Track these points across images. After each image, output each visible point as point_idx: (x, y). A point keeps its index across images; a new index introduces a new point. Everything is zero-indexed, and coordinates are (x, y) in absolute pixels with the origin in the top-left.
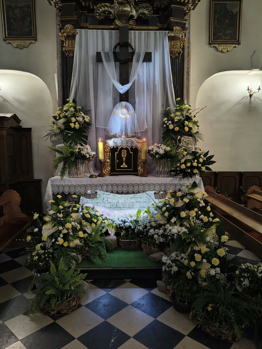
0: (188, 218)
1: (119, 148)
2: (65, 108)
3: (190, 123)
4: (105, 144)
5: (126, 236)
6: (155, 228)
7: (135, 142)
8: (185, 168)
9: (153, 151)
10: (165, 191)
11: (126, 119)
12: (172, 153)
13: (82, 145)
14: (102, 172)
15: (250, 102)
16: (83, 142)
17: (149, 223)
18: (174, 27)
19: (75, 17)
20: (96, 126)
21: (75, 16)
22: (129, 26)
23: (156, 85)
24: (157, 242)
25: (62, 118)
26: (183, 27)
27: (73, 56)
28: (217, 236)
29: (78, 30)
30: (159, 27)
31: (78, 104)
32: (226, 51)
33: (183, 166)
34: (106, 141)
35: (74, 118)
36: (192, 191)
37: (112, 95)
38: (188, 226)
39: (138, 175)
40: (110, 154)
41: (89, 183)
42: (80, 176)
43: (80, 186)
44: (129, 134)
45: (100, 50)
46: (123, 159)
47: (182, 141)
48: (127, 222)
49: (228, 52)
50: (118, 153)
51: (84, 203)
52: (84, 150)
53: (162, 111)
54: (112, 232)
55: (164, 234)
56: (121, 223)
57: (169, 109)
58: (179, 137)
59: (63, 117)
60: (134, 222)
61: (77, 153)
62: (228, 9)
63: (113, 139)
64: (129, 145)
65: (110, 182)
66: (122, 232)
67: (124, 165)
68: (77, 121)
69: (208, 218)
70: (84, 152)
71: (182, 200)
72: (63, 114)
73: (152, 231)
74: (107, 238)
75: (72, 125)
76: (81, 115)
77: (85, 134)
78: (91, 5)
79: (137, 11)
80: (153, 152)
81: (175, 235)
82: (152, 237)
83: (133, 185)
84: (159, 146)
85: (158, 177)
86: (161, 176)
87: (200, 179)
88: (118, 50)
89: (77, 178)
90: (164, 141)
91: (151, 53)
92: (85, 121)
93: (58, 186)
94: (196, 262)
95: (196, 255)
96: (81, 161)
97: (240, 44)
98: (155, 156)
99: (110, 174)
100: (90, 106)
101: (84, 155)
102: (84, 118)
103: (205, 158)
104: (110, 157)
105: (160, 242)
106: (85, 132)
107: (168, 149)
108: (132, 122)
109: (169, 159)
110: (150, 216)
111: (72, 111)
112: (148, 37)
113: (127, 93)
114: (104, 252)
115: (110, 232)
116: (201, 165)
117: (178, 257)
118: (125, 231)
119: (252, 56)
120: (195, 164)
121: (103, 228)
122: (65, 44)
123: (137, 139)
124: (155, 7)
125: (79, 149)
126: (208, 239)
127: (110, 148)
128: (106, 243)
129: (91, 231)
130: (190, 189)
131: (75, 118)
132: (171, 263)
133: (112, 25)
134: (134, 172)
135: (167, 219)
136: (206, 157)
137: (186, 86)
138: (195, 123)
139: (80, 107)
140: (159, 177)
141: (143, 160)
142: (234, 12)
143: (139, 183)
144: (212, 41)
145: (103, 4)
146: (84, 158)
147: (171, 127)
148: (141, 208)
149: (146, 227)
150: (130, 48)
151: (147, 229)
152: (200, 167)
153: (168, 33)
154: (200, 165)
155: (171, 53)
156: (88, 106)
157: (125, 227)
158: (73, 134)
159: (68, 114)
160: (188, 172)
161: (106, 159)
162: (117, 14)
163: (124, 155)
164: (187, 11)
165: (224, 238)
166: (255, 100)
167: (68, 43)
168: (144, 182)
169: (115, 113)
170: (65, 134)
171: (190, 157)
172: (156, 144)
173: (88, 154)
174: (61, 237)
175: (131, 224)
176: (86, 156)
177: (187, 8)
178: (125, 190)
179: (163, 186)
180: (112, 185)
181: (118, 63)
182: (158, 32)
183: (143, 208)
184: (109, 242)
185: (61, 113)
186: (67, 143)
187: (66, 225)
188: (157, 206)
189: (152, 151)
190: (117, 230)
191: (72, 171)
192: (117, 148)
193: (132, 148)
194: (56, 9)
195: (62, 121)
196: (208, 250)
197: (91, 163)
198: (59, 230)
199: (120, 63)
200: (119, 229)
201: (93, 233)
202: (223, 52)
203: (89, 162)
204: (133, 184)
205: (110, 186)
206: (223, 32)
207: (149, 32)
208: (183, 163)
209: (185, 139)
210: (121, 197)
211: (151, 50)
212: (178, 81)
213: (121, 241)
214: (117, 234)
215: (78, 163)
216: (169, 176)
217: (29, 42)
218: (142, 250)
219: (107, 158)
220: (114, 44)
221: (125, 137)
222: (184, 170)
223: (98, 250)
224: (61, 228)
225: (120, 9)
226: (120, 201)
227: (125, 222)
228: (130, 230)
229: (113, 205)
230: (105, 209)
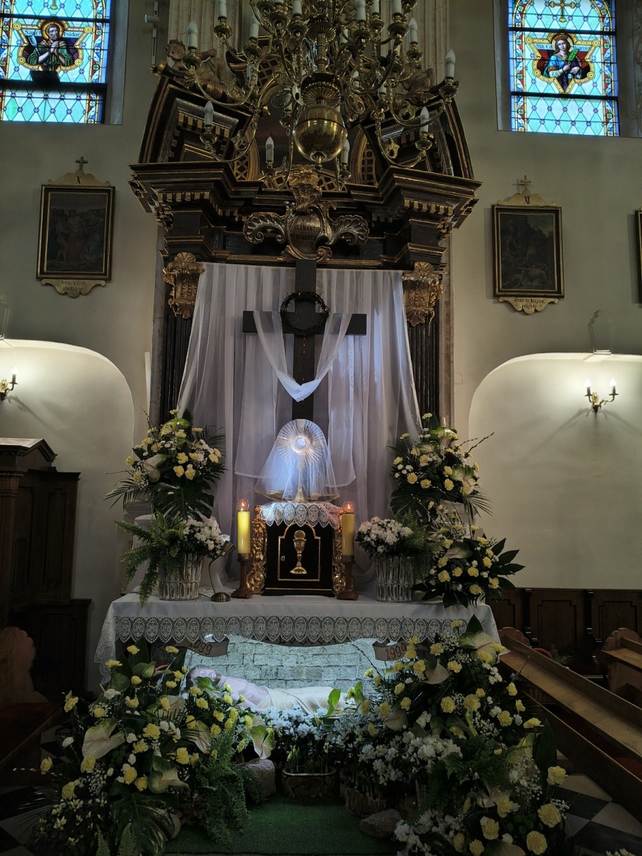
0: (460, 713)
1: (289, 526)
2: (165, 431)
3: (456, 472)
4: (254, 514)
5: (301, 762)
6: (376, 741)
7: (327, 512)
8: (449, 581)
9: (369, 536)
10: (401, 639)
11: (307, 457)
12: (416, 541)
13: (199, 519)
14: (243, 585)
15: (596, 422)
16: (200, 511)
17: (362, 726)
18: (415, 262)
19: (201, 238)
20: (234, 471)
21: (200, 235)
22: (317, 259)
23: (375, 384)
24: (382, 781)
25: (155, 454)
26: (437, 264)
27: (191, 318)
28: (536, 767)
29: (205, 265)
30: (383, 262)
31: (194, 421)
32: (534, 310)
33: (445, 576)
34: (257, 509)
35: (184, 454)
36: (468, 641)
37: (275, 405)
38: (461, 736)
39: (333, 596)
40: (264, 540)
41: (210, 613)
42: (188, 597)
43: (187, 622)
44: (314, 494)
45: (251, 307)
46: (296, 554)
47: (438, 512)
48: (303, 722)
49: (537, 314)
50: (284, 537)
51: (194, 668)
52: (202, 529)
53: (389, 441)
54: (263, 749)
55: (400, 757)
56: (288, 724)
57: (406, 438)
58: (432, 504)
59: (159, 452)
60: (320, 724)
61: (186, 537)
62: (532, 226)
63: (273, 505)
64: (313, 520)
65: (261, 613)
66: (290, 750)
67: (299, 569)
68: (190, 461)
69: (512, 716)
70: (203, 536)
71: (445, 664)
72: (159, 445)
73: (367, 748)
74: (250, 765)
75: (179, 470)
76: (201, 447)
77: (208, 492)
78: (236, 214)
79: (334, 229)
80: (369, 539)
81: (429, 761)
82: (368, 765)
83: (321, 622)
84: (385, 523)
85: (382, 601)
86: (390, 599)
87: (488, 608)
88: (291, 308)
89: (180, 600)
90: (395, 513)
91: (365, 316)
92: (209, 460)
93: (132, 623)
94: (485, 842)
95: (484, 821)
96: (193, 557)
97: (563, 297)
98: (376, 549)
99: (262, 590)
100: (223, 427)
101: (202, 543)
102: (207, 454)
103: (497, 558)
104: (264, 548)
105: (389, 781)
106: (208, 487)
107: (407, 531)
108: (321, 466)
109: (408, 558)
110: (364, 707)
111: (182, 438)
112: (357, 281)
113: (310, 399)
114: (240, 806)
115: (257, 750)
116: (489, 575)
117: (437, 826)
118: (296, 748)
119: (592, 321)
120: (473, 572)
121: (240, 737)
122: (173, 292)
123: (332, 506)
124: (374, 221)
125: (192, 527)
126: (514, 775)
127: (266, 525)
128: (246, 782)
129: (208, 747)
130: (465, 635)
131: (187, 455)
132: (419, 843)
133: (280, 255)
134: (324, 587)
135: (408, 717)
136: (499, 555)
137: (445, 385)
138: (469, 471)
139: (200, 430)
140: (387, 601)
141: (346, 556)
142: (546, 232)
143: (335, 615)
144: (499, 291)
145: (262, 214)
146: (201, 549)
147: (412, 478)
148: (340, 682)
149: (352, 737)
150: (317, 305)
151: (355, 743)
152: (487, 580)
153: (403, 274)
154: (485, 575)
155: (410, 315)
156: (218, 428)
157: (297, 737)
158: (179, 490)
159: (171, 445)
160: (457, 590)
161: (254, 552)
162: (291, 234)
163: (300, 542)
164: (444, 231)
165: (554, 774)
166: (606, 417)
167: (182, 291)
168: (348, 615)
169: (280, 445)
170: (159, 490)
171: (459, 554)
172: (376, 519)
173: (211, 540)
174: (129, 763)
175: (313, 729)
176: (207, 545)
177: (444, 225)
178: (301, 634)
179: (397, 625)
180: (267, 621)
181: (291, 336)
182: (380, 272)
183: (345, 682)
184: (254, 779)
185: (154, 442)
186: (163, 512)
187: (145, 730)
188: (381, 681)
189: (368, 534)
190: (277, 745)
191: (170, 583)
192: (283, 525)
193: (318, 527)
194: (159, 220)
195: (156, 460)
196: (516, 807)
197: (219, 563)
198: (126, 743)
199: (297, 336)
200: (281, 741)
201: (215, 753)
202: (527, 314)
203: (214, 559)
204: (321, 619)
205: (263, 623)
206: (523, 271)
207: (360, 272)
208: (443, 568)
209: (446, 507)
210: (288, 651)
211: (365, 309)
212: (426, 375)
213: (288, 776)
214: (276, 756)
215: (187, 563)
216: (410, 599)
217: (93, 283)
218: (341, 801)
219: (257, 551)
220: (282, 297)
221: (302, 499)
222: (448, 585)
223: (226, 801)
224: (132, 737)
225: (299, 223)
226: (287, 664)
227: (299, 721)
228: (311, 744)
229: (268, 672)
230: (246, 685)
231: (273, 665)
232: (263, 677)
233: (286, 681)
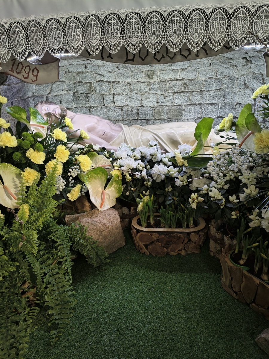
5: (156, 213)
48: (159, 163)
54: (105, 199)
56: (140, 164)
60: (183, 165)
66: (141, 197)
74: (83, 221)
115: (95, 200)
118: (150, 195)
149: (236, 186)
157: (151, 180)
175: (173, 171)
180: (102, 23)
205: (96, 26)
213: (138, 231)
226: (147, 103)
227: (154, 161)
228: (170, 189)
229: (129, 113)
230: (96, 121)
231: (134, 106)
232: (125, 118)
233: (148, 120)
